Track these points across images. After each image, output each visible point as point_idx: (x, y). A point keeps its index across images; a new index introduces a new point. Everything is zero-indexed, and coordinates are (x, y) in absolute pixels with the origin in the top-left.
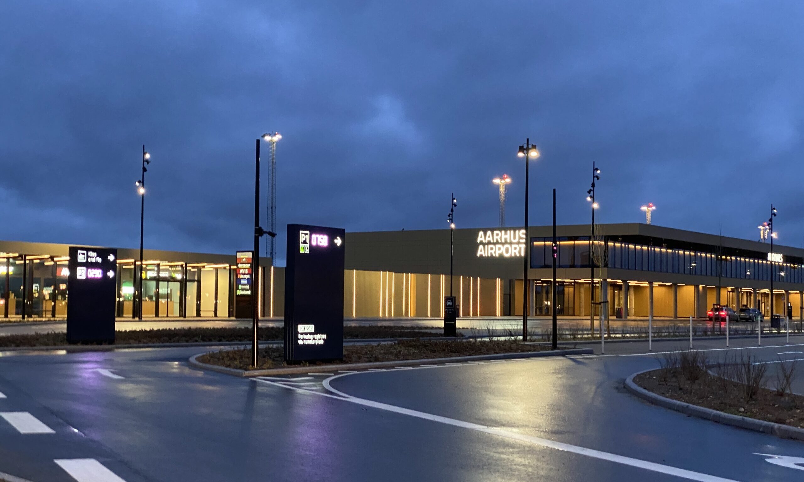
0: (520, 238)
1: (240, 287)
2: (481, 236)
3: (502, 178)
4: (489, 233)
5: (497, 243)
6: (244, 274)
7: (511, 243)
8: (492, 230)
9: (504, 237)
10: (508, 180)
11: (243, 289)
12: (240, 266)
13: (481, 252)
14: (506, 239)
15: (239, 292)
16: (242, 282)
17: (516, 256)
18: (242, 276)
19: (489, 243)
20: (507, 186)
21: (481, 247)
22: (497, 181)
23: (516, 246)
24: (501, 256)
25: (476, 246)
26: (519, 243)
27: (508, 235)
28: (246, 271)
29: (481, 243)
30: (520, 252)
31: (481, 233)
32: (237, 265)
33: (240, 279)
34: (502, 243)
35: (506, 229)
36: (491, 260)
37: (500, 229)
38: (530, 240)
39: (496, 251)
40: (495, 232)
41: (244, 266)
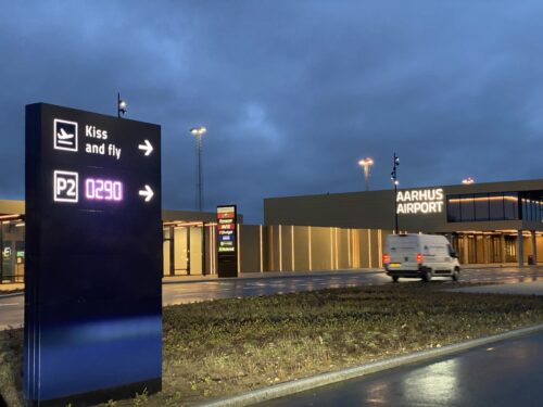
0: (437, 196)
1: (222, 244)
2: (400, 196)
3: (365, 160)
4: (407, 193)
5: (415, 201)
6: (226, 230)
7: (428, 201)
8: (410, 190)
9: (421, 195)
10: (371, 162)
11: (225, 246)
12: (221, 221)
13: (400, 209)
14: (423, 198)
15: (221, 249)
16: (224, 238)
17: (433, 213)
18: (224, 232)
19: (408, 201)
20: (369, 166)
21: (400, 205)
22: (362, 163)
23: (434, 204)
24: (419, 212)
25: (396, 204)
26: (435, 200)
27: (426, 194)
28: (228, 227)
29: (401, 202)
30: (437, 208)
31: (400, 193)
32: (218, 221)
33: (222, 236)
34: (419, 201)
35: (423, 189)
36: (410, 216)
37: (418, 189)
38: (447, 197)
39: (414, 208)
40: (413, 192)
41: (226, 221)
